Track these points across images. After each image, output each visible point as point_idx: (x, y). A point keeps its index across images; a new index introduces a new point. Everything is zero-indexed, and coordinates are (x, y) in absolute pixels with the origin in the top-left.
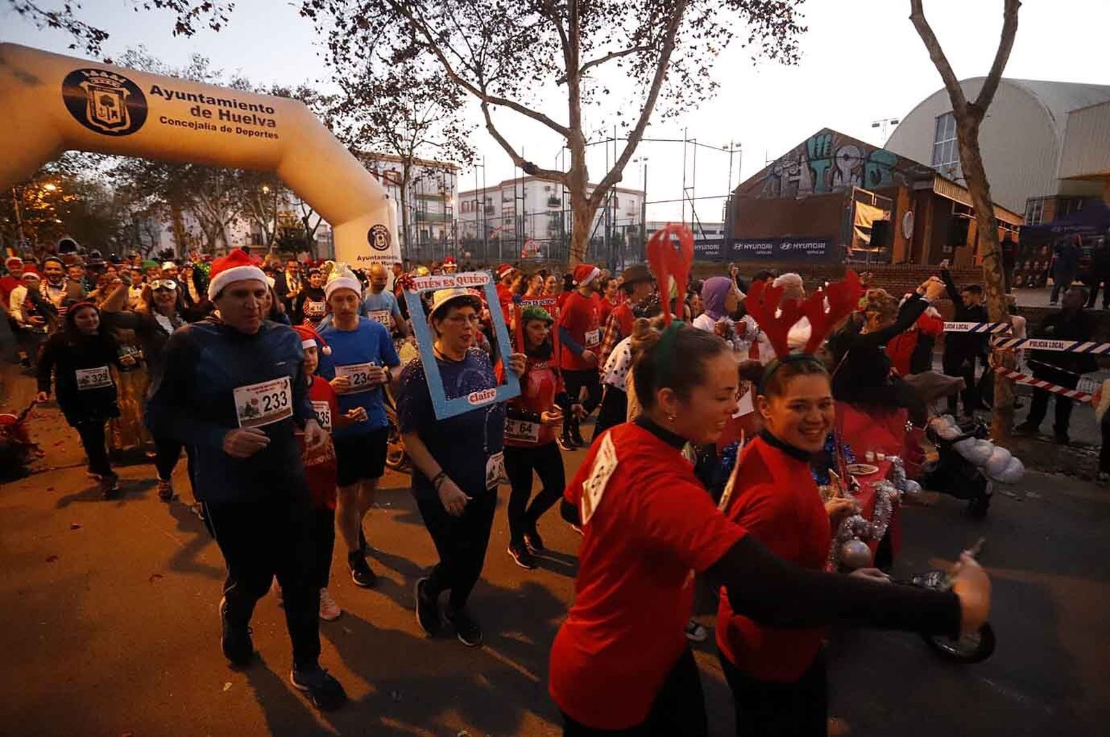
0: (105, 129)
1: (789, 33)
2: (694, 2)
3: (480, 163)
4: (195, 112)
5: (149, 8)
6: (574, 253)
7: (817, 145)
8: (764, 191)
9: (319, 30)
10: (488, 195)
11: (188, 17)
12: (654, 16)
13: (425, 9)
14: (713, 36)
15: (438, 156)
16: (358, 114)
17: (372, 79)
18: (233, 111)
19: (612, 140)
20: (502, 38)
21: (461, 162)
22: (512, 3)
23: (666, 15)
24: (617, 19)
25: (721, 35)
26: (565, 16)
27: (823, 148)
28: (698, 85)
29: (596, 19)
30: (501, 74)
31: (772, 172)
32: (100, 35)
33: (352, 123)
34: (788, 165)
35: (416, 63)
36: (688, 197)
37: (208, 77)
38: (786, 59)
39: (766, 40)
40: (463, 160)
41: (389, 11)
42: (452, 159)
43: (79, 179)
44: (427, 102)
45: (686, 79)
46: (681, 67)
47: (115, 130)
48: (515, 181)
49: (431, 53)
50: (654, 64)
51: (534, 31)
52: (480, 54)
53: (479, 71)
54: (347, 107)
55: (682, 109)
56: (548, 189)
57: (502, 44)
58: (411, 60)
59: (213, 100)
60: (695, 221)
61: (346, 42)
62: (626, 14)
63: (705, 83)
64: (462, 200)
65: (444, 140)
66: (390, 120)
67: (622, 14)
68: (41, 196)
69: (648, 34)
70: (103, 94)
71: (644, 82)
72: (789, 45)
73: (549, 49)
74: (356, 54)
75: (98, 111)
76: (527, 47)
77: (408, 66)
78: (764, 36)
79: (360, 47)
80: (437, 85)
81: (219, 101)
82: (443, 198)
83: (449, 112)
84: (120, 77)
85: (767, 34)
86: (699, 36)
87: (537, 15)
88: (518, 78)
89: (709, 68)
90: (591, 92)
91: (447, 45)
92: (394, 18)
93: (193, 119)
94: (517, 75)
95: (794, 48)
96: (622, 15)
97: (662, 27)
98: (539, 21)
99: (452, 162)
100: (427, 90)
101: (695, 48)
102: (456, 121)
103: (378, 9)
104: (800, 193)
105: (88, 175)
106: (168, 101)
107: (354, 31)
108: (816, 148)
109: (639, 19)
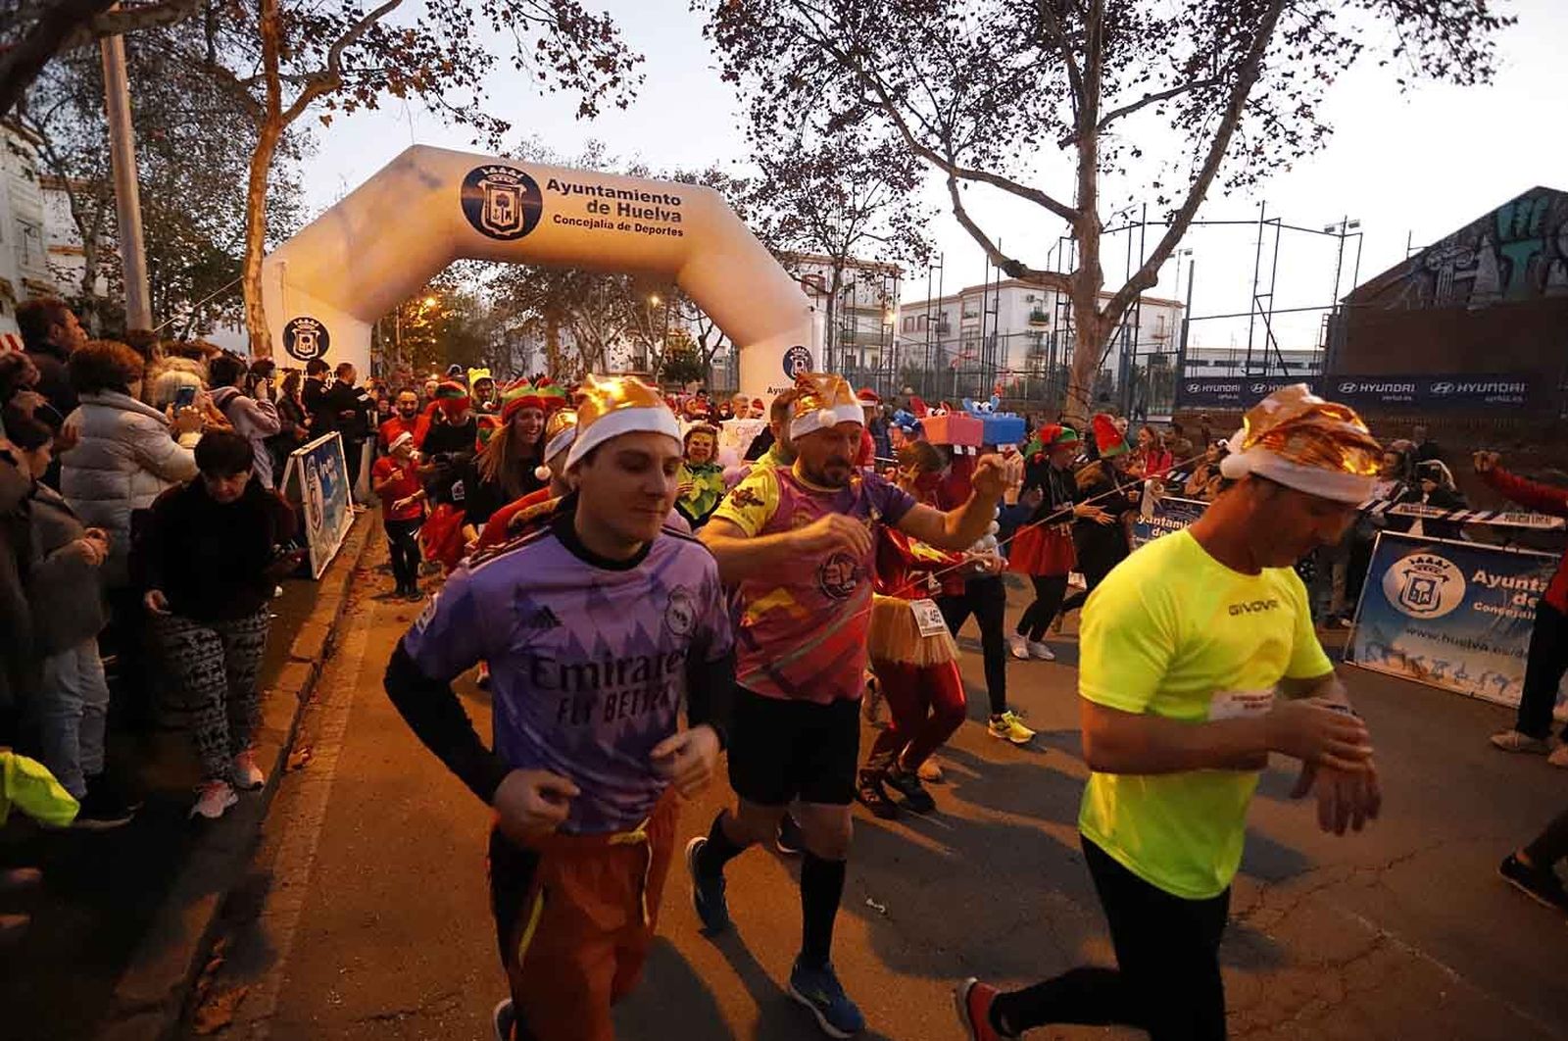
0: (498, 232)
1: (1476, 31)
2: (1294, 3)
3: (937, 263)
4: (592, 208)
5: (553, 90)
6: (1073, 391)
7: (1516, 215)
8: (1403, 296)
9: (741, 96)
10: (944, 309)
11: (594, 97)
12: (1221, 32)
13: (877, 58)
14: (1325, 54)
15: (881, 254)
16: (779, 201)
17: (801, 155)
18: (633, 204)
19: (1139, 224)
20: (981, 86)
21: (913, 262)
22: (999, 37)
23: (1241, 29)
24: (1160, 44)
25: (1339, 50)
26: (1077, 47)
27: (1529, 222)
28: (1293, 133)
29: (1126, 47)
30: (977, 137)
31: (1422, 267)
32: (502, 127)
33: (772, 214)
34: (1453, 254)
35: (860, 130)
36: (1261, 309)
37: (603, 165)
38: (1465, 77)
39: (1429, 49)
40: (916, 259)
41: (830, 64)
42: (900, 258)
43: (457, 292)
44: (870, 182)
45: (1273, 124)
46: (1265, 106)
47: (508, 233)
48: (986, 288)
49: (881, 115)
50: (1218, 106)
51: (1031, 73)
52: (948, 112)
53: (946, 135)
54: (766, 193)
55: (1262, 172)
56: (1031, 299)
57: (982, 96)
58: (853, 127)
59: (613, 193)
60: (1271, 347)
61: (773, 108)
62: (1175, 35)
63: (1306, 128)
64: (907, 314)
65: (891, 232)
66: (820, 208)
67: (1169, 35)
68: (421, 313)
69: (1211, 61)
70: (500, 193)
71: (1199, 135)
72: (1475, 52)
73: (1051, 97)
74: (785, 123)
75: (493, 213)
76: (1019, 98)
77: (848, 135)
78: (1425, 43)
79: (790, 115)
80: (886, 158)
81: (619, 192)
82: (880, 312)
83: (899, 195)
84: (518, 172)
85: (1432, 38)
86: (1300, 56)
87: (1036, 50)
88: (1002, 142)
89: (1313, 104)
90: (1112, 155)
91: (904, 103)
92: (835, 73)
93: (590, 216)
94: (1000, 138)
95: (1484, 54)
96: (1169, 38)
97: (1235, 50)
98: (1038, 58)
99: (898, 262)
100: (871, 166)
101: (1292, 75)
102: (909, 205)
103: (817, 63)
104: (1472, 299)
105: (466, 288)
106: (565, 197)
107: (784, 94)
108: (1514, 222)
109: (1196, 40)
